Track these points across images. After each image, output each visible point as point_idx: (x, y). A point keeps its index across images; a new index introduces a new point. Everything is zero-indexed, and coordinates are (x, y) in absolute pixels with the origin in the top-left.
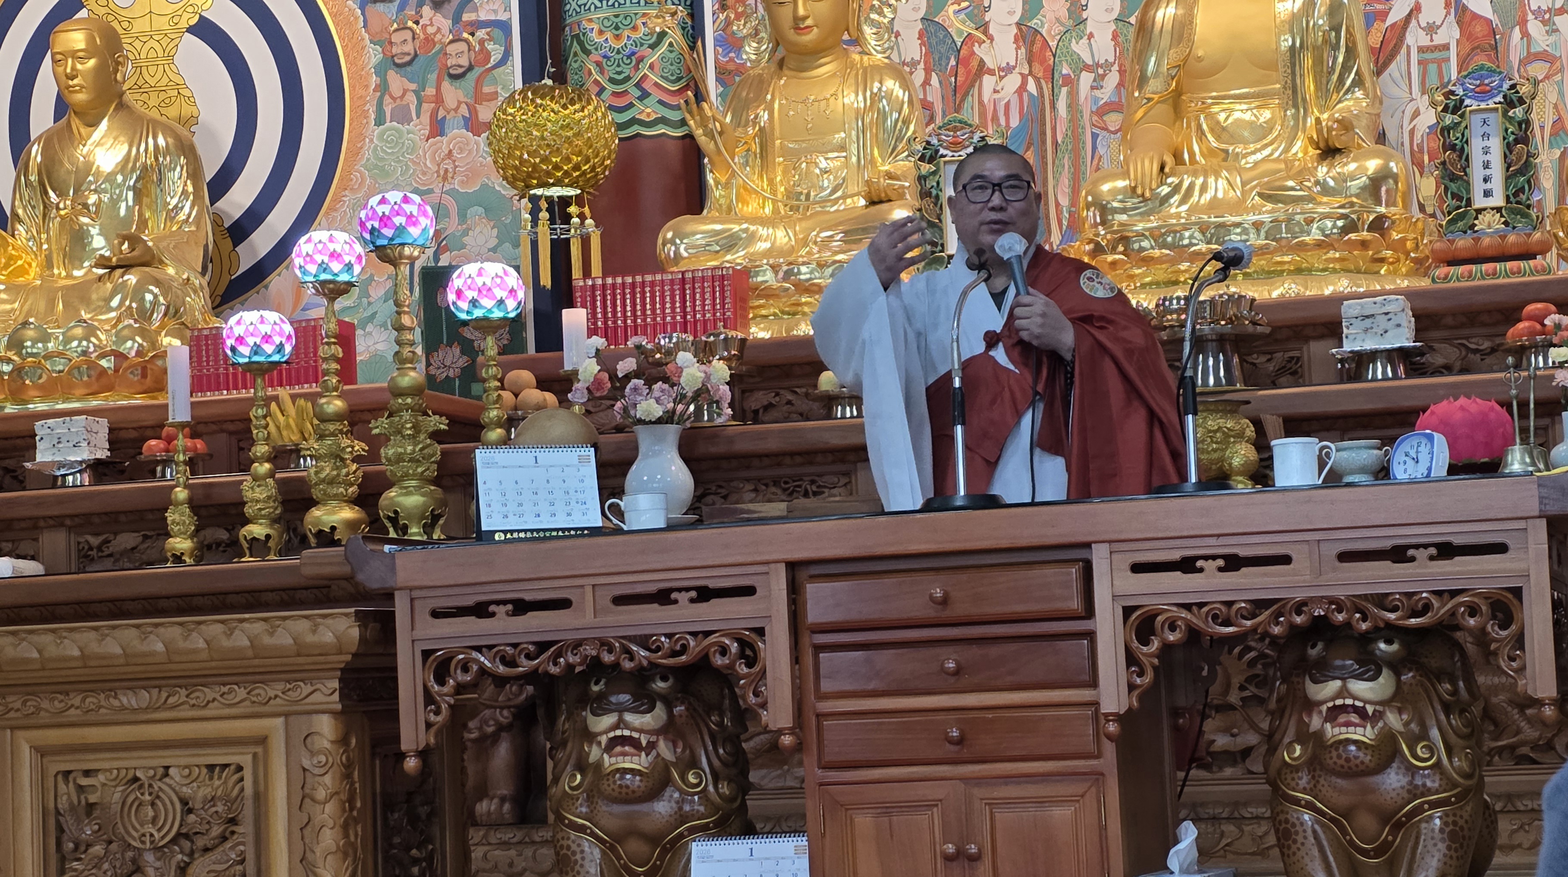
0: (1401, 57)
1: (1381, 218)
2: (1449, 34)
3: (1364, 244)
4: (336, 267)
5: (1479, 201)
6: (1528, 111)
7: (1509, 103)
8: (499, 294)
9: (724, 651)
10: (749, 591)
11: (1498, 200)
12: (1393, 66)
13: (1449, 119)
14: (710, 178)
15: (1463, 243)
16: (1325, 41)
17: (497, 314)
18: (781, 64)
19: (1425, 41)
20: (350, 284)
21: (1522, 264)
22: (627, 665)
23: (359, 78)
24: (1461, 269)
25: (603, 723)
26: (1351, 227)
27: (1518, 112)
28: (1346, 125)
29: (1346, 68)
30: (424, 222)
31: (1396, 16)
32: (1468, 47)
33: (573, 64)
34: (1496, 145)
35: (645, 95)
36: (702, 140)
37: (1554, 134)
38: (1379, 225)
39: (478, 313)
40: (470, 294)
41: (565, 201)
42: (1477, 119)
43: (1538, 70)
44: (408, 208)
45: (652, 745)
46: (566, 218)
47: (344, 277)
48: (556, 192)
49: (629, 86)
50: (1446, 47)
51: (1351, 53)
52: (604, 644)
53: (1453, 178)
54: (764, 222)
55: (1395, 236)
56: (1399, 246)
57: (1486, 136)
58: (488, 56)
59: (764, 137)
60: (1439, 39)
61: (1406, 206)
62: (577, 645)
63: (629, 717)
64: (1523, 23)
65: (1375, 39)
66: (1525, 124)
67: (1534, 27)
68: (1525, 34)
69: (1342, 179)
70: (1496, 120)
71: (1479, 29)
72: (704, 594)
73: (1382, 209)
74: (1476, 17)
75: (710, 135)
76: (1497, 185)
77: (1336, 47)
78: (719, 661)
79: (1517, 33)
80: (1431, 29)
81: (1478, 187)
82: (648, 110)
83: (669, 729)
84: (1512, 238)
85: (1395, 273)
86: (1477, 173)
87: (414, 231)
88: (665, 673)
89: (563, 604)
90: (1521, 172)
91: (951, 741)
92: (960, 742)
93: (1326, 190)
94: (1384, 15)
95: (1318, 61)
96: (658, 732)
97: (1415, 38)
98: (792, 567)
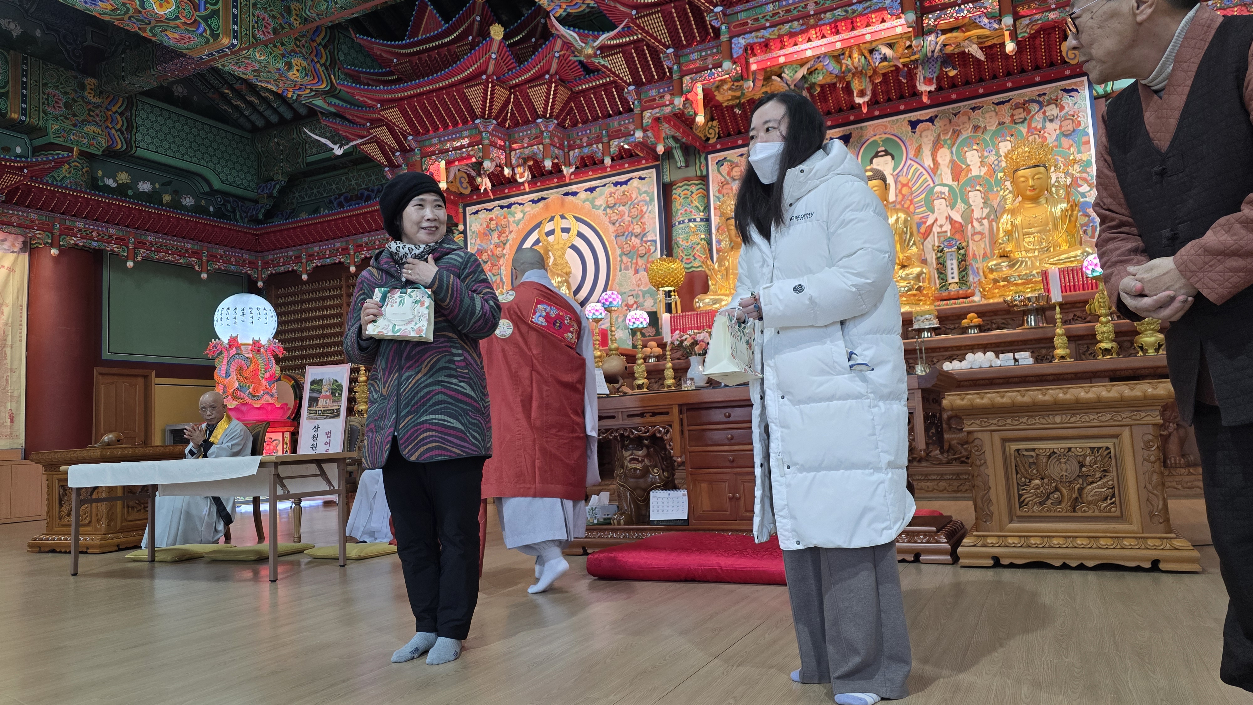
0: (931, 235)
1: (920, 287)
2: (947, 227)
3: (915, 295)
4: (597, 314)
5: (950, 281)
6: (966, 251)
7: (959, 249)
8: (641, 320)
9: (660, 432)
10: (667, 413)
11: (956, 280)
12: (929, 239)
13: (939, 255)
14: (710, 283)
15: (945, 294)
16: (903, 231)
17: (641, 326)
18: (732, 248)
19: (939, 230)
20: (601, 319)
21: (965, 300)
22: (632, 436)
23: (615, 259)
24: (944, 302)
25: (626, 454)
26: (910, 290)
27: (962, 252)
28: (908, 258)
29: (910, 240)
30: (618, 300)
31: (929, 222)
32: (953, 231)
33: (675, 251)
34: (955, 262)
35: (695, 259)
36: (708, 272)
37: (984, 257)
38: (919, 289)
39: (635, 326)
40: (633, 320)
41: (670, 292)
42: (948, 255)
43: (977, 238)
44: (613, 296)
45: (643, 461)
46: (670, 296)
47: (600, 317)
48: (667, 289)
49: (691, 257)
50: (946, 232)
51: (912, 235)
52: (625, 429)
53: (941, 273)
54: (725, 295)
55: (925, 292)
56: (926, 296)
57: (952, 259)
58: (650, 250)
59: (727, 269)
60: (944, 229)
61: (929, 283)
62: (617, 430)
63: (635, 452)
64: (972, 223)
65: (923, 230)
66: (965, 255)
67: (976, 224)
68: (973, 226)
69: (907, 275)
70: (955, 254)
71: (957, 225)
72: (654, 414)
73: (921, 284)
74: (956, 222)
75: (709, 270)
76: (956, 275)
77: (906, 233)
78: (658, 435)
79: (970, 226)
80: (941, 226)
81: (950, 276)
82: (697, 263)
83: (648, 455)
84: (961, 292)
85: (925, 304)
86: (949, 271)
87: (615, 303)
88: (646, 438)
89: (614, 417)
90: (964, 271)
91: (729, 461)
92: (733, 461)
93: (902, 279)
94: (925, 223)
95: (901, 238)
96: (644, 456)
97: (936, 229)
98: (680, 406)
